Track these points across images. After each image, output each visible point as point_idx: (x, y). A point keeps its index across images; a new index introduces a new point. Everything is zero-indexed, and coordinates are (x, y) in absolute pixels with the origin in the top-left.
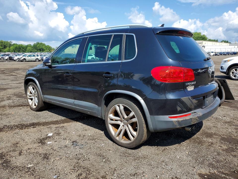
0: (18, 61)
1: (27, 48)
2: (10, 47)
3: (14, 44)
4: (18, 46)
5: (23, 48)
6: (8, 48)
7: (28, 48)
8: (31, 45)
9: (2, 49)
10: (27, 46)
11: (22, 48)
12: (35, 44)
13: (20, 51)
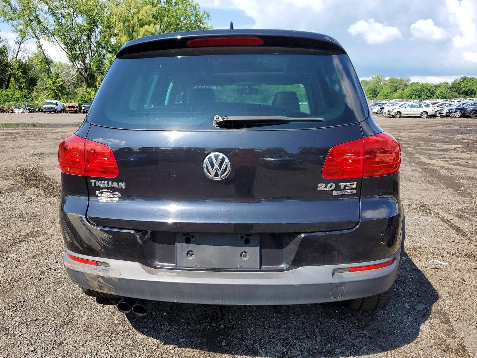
0: (386, 117)
1: (436, 90)
2: (404, 90)
3: (413, 84)
4: (419, 87)
5: (429, 91)
6: (400, 91)
7: (440, 90)
8: (447, 83)
9: (391, 92)
10: (439, 86)
11: (426, 91)
12: (457, 80)
13: (421, 96)
